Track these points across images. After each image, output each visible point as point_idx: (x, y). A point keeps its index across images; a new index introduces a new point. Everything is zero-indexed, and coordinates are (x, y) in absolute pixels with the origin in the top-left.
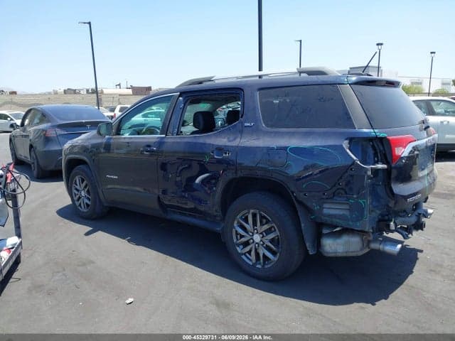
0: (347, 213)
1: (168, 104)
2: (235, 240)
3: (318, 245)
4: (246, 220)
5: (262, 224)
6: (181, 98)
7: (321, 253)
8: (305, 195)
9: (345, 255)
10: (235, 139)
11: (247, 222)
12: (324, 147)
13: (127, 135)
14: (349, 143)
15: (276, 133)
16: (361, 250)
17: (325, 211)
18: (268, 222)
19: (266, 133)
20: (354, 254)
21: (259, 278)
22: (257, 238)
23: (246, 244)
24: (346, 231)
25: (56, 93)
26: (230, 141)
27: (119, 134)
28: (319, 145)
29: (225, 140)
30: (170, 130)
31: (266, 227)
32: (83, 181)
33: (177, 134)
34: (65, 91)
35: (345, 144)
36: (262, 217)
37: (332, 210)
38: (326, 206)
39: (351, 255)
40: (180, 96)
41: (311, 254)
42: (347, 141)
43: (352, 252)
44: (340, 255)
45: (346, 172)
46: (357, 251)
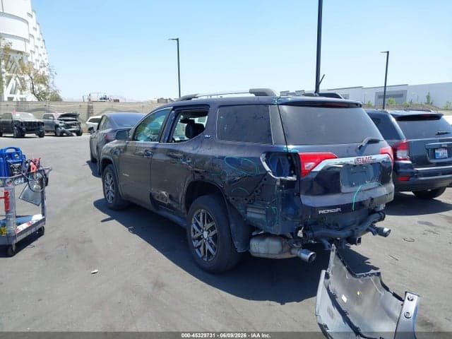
0: (263, 217)
1: (164, 116)
2: (192, 235)
3: (247, 245)
4: (199, 219)
5: (208, 222)
6: (173, 112)
7: (249, 253)
8: (233, 199)
9: (266, 256)
10: (197, 148)
11: (199, 221)
12: (248, 158)
13: (142, 141)
14: (266, 157)
15: (223, 144)
16: (280, 253)
17: (249, 215)
18: (211, 221)
19: (217, 145)
20: (273, 257)
21: (203, 269)
22: (205, 234)
23: (199, 239)
24: (267, 235)
25: (152, 102)
26: (193, 149)
27: (137, 140)
28: (246, 156)
29: (191, 148)
30: (163, 137)
31: (210, 225)
32: (110, 177)
33: (168, 142)
34: (158, 100)
35: (262, 158)
36: (209, 217)
37: (254, 214)
38: (249, 210)
39: (270, 257)
40: (173, 110)
41: (239, 251)
42: (264, 155)
43: (272, 254)
44: (262, 256)
45: (261, 181)
46: (276, 254)
